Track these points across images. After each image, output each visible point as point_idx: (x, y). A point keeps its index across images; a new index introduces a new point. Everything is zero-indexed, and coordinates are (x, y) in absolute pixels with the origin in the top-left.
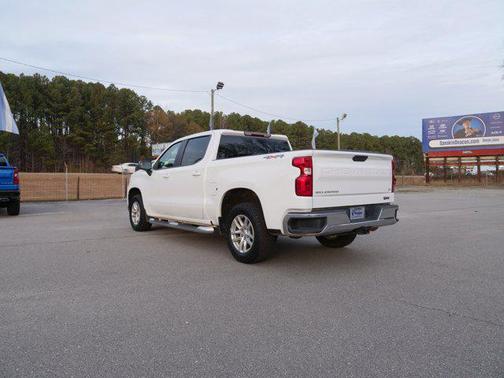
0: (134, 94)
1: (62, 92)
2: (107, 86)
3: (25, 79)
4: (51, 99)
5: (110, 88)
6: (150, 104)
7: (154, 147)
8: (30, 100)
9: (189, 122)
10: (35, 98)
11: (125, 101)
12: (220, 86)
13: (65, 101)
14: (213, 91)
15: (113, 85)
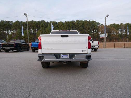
0: (95, 22)
1: (78, 24)
2: (88, 21)
3: (70, 22)
4: (75, 26)
5: (89, 21)
6: (100, 24)
7: (100, 35)
8: (71, 26)
9: (111, 27)
10: (72, 26)
11: (92, 24)
12: (108, 16)
13: (78, 26)
14: (106, 18)
15: (90, 20)
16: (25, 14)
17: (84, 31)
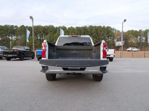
1: (91, 30)
4: (88, 32)
5: (103, 27)
6: (116, 30)
7: (116, 43)
9: (129, 34)
10: (84, 32)
11: (107, 30)
12: (125, 21)
13: (91, 32)
14: (123, 23)
16: (31, 17)
17: (97, 37)
